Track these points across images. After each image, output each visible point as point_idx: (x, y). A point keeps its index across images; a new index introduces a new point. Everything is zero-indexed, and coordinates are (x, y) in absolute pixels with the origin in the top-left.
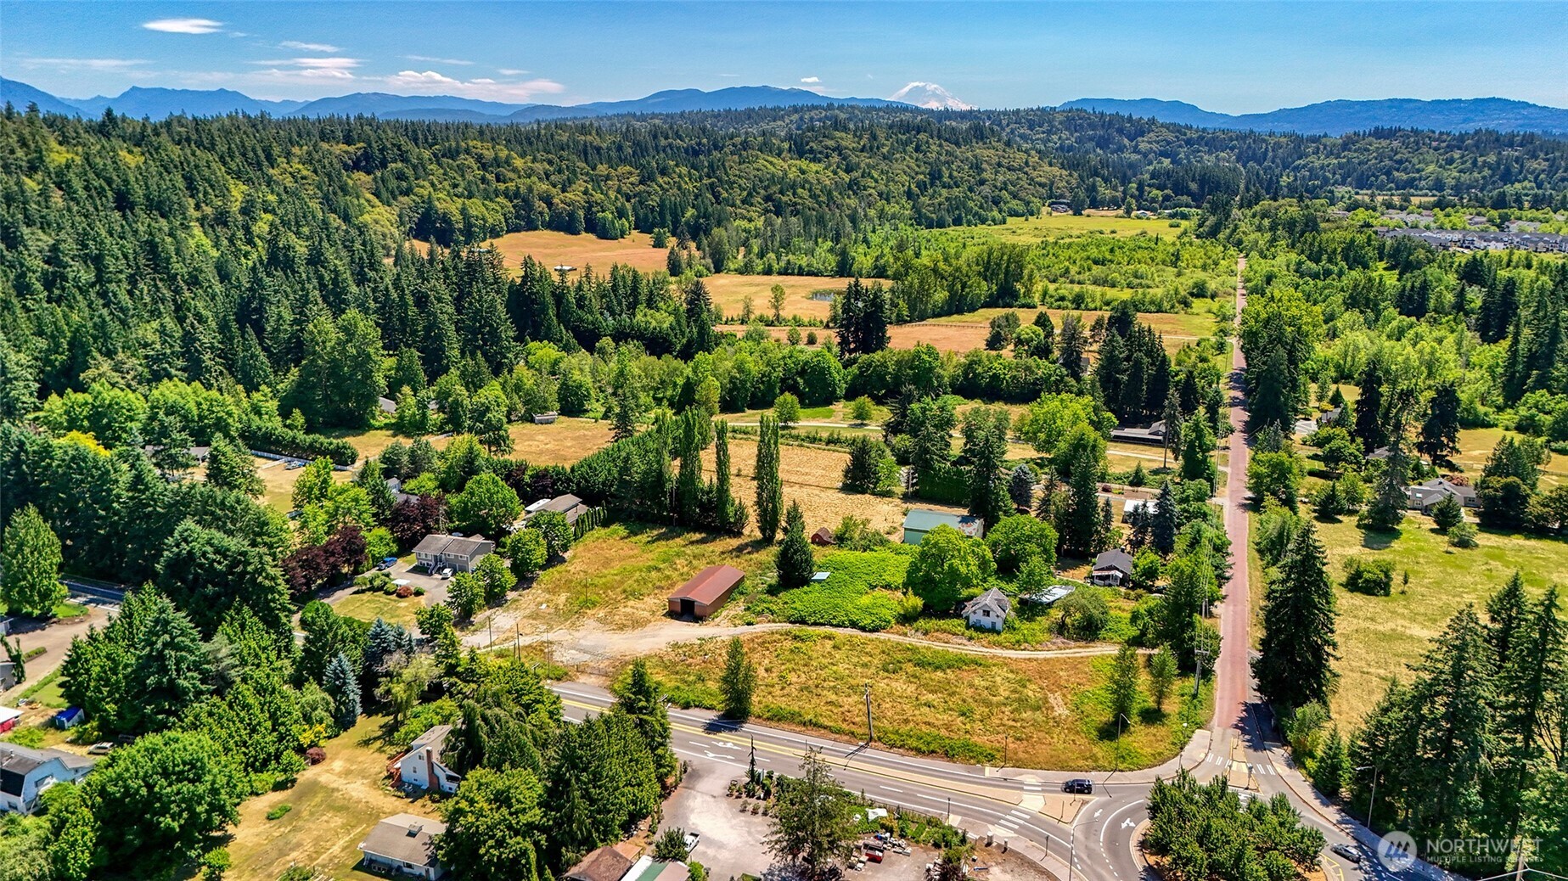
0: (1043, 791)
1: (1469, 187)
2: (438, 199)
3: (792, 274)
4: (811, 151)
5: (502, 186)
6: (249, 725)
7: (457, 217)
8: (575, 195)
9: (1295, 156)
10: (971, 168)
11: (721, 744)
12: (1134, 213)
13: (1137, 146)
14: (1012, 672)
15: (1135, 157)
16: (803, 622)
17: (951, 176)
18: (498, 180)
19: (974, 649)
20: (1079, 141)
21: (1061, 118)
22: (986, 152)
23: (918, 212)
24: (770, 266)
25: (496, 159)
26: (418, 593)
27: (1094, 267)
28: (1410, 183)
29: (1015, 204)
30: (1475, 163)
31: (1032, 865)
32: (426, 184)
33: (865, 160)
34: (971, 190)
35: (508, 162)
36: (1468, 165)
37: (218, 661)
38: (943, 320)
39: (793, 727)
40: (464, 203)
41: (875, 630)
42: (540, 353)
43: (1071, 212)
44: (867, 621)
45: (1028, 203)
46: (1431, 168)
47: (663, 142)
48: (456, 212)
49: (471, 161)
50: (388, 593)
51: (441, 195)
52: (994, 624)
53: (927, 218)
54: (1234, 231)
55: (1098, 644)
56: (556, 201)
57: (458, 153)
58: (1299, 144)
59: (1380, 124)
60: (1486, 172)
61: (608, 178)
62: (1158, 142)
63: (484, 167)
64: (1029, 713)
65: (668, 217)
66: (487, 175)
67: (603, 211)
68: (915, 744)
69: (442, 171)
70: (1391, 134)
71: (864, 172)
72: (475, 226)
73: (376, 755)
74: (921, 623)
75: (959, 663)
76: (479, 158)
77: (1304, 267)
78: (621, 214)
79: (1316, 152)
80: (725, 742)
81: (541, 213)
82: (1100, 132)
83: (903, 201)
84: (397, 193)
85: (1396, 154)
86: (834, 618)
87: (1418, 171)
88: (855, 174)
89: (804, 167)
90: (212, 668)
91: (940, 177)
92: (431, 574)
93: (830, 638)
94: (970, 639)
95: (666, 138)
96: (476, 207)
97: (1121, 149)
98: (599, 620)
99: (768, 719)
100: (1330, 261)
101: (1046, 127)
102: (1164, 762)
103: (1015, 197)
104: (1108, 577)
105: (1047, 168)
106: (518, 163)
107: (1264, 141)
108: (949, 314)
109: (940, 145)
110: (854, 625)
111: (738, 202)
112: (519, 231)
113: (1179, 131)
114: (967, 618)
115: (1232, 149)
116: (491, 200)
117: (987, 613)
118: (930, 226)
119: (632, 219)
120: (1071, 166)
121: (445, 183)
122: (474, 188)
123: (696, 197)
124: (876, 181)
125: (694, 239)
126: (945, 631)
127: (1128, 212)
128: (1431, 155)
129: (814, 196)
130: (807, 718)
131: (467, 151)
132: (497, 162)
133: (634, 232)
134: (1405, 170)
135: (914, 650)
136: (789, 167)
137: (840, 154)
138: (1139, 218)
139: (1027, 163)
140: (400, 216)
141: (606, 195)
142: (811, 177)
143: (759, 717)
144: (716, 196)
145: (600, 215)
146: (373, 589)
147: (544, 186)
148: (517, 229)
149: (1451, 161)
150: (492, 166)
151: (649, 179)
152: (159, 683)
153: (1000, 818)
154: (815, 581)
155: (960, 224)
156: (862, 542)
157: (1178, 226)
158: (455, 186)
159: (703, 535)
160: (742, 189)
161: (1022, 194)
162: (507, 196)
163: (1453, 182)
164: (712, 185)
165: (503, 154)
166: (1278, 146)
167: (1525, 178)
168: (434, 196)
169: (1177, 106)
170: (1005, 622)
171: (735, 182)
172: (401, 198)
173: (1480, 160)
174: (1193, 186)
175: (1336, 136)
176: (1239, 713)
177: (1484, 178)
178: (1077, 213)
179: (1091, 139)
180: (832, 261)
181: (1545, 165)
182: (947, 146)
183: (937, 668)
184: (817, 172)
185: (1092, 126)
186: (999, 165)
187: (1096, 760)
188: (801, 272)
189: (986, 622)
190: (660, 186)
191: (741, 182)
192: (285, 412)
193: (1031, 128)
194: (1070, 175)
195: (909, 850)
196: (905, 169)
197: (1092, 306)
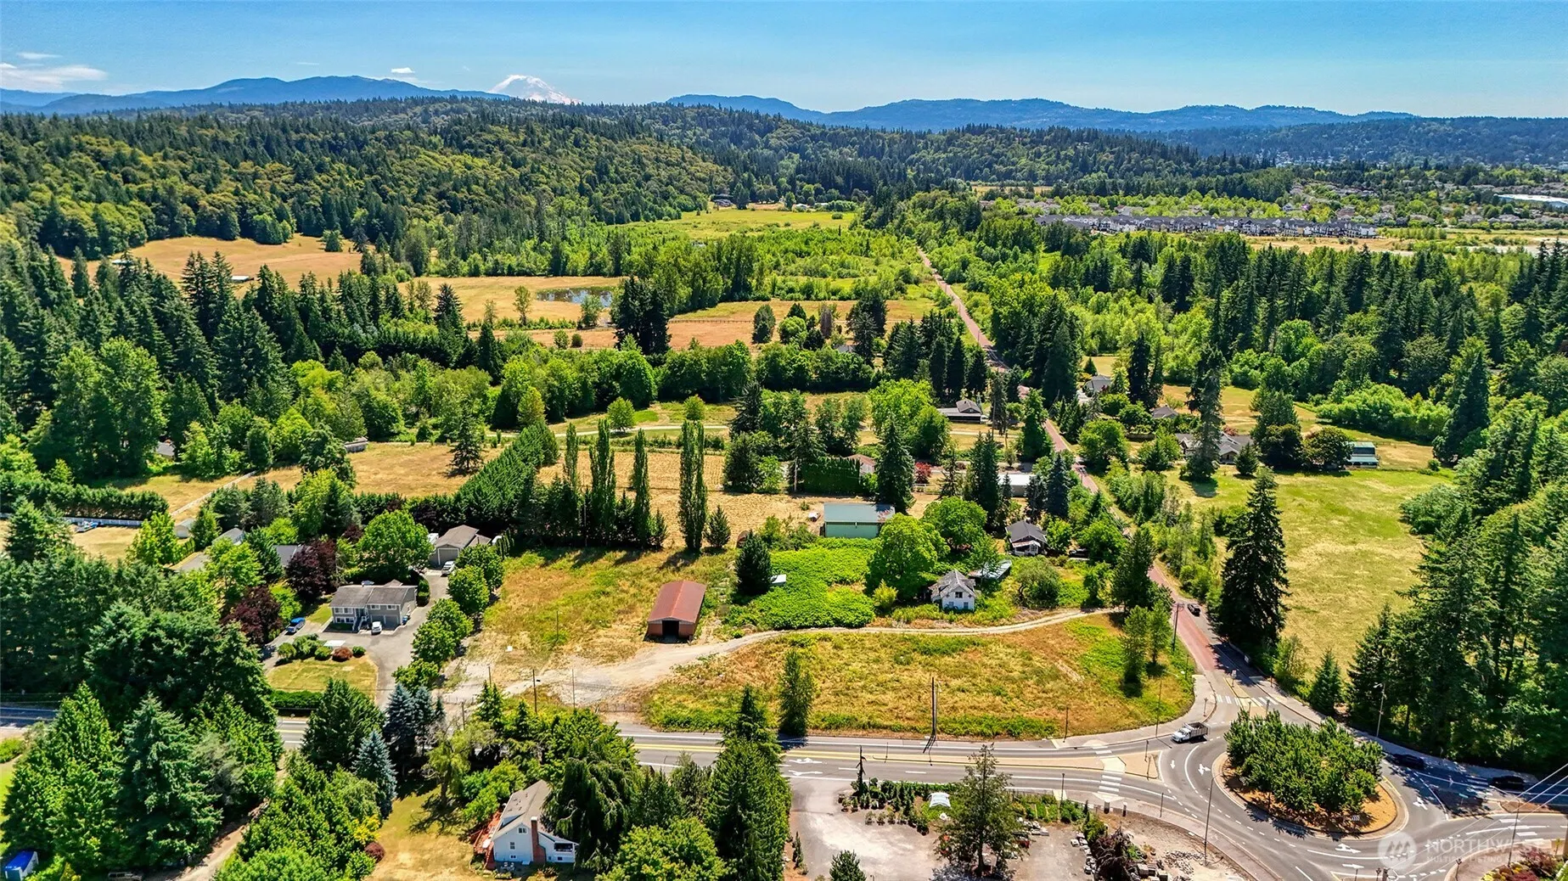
0: (1113, 753)
1: (1057, 178)
2: (63, 204)
3: (502, 274)
4: (470, 145)
5: (134, 188)
6: (309, 830)
7: (89, 225)
8: (225, 193)
9: (909, 151)
10: (633, 163)
11: (799, 761)
12: (794, 207)
13: (768, 141)
14: (1009, 646)
15: (767, 152)
16: (788, 627)
17: (617, 171)
18: (126, 181)
19: (959, 630)
20: (713, 136)
21: (693, 114)
22: (643, 148)
23: (598, 207)
24: (477, 267)
25: (119, 156)
26: (359, 654)
27: (798, 259)
28: (1008, 175)
29: (682, 198)
30: (1058, 156)
31: (1156, 822)
32: (43, 186)
33: (530, 155)
34: (639, 185)
35: (134, 160)
36: (1053, 157)
37: (217, 763)
38: (690, 315)
39: (854, 732)
40: (96, 209)
41: (861, 625)
42: (311, 374)
43: (734, 206)
44: (851, 618)
45: (695, 198)
46: (1023, 161)
47: (294, 136)
48: (87, 218)
49: (86, 159)
50: (321, 658)
51: (63, 200)
52: (966, 604)
53: (606, 213)
54: (902, 221)
55: (1060, 610)
56: (202, 202)
57: (69, 150)
58: (910, 141)
59: (971, 122)
60: (1069, 164)
61: (255, 176)
62: (786, 138)
63: (105, 165)
64: (1052, 683)
65: (336, 218)
66: (112, 175)
67: (260, 213)
68: (979, 729)
69: (59, 172)
70: (980, 131)
71: (533, 167)
72: (113, 234)
73: (442, 839)
74: (899, 612)
75: (957, 647)
76: (97, 156)
77: (984, 252)
78: (280, 215)
79: (925, 147)
80: (803, 759)
81: (187, 218)
82: (732, 128)
83: (577, 196)
84: (9, 197)
85: (993, 148)
86: (818, 618)
87: (1014, 164)
88: (526, 169)
89: (469, 162)
90: (210, 773)
91: (607, 173)
92: (356, 631)
93: (825, 639)
94: (951, 621)
95: (297, 132)
96: (109, 211)
97: (753, 144)
98: (579, 654)
99: (826, 728)
100: (1004, 245)
101: (679, 123)
102: (1189, 708)
103: (682, 192)
104: (1027, 547)
105: (701, 163)
106: (146, 160)
107: (879, 137)
108: (694, 309)
109: (598, 140)
110: (839, 623)
111: (409, 200)
112: (162, 239)
113: (804, 128)
114: (939, 602)
115: (853, 144)
116: (125, 204)
117: (959, 595)
118: (609, 223)
119: (293, 221)
120: (725, 160)
121: (67, 186)
122: (102, 190)
123: (362, 195)
124: (548, 177)
125: (372, 241)
126: (922, 617)
127: (789, 204)
128: (1021, 150)
129: (490, 193)
130: (865, 720)
131: (80, 148)
132: (120, 159)
133: (297, 236)
134: (1002, 163)
135: (911, 639)
136: (455, 163)
137: (502, 149)
138: (800, 211)
139: (683, 158)
140: (18, 225)
141: (261, 195)
142: (479, 173)
143: (816, 728)
144: (383, 194)
145: (257, 218)
146: (301, 656)
147: (183, 188)
148: (159, 236)
149: (1038, 155)
150: (114, 164)
151: (306, 176)
152: (161, 801)
153: (1098, 785)
154: (775, 585)
155: (638, 220)
156: (792, 541)
157: (840, 218)
158: (78, 188)
159: (624, 553)
160: (410, 186)
161: (688, 189)
162: (141, 198)
163: (1044, 173)
164: (375, 182)
165: (127, 150)
166: (892, 142)
167: (1099, 170)
168: (59, 200)
169: (774, 102)
170: (976, 601)
171: (400, 179)
172: (14, 204)
173: (1063, 153)
174: (839, 180)
175: (936, 132)
176: (1213, 658)
177: (1067, 169)
178: (742, 207)
179: (724, 135)
180: (544, 261)
181: (1111, 157)
182: (605, 142)
183: (944, 653)
184: (483, 167)
185: (723, 122)
186: (657, 159)
187: (1137, 717)
188: (511, 272)
189: (959, 603)
190: (319, 184)
191: (408, 178)
192: (45, 465)
193: (665, 123)
194: (726, 170)
195: (1044, 830)
196: (571, 166)
197: (821, 295)
